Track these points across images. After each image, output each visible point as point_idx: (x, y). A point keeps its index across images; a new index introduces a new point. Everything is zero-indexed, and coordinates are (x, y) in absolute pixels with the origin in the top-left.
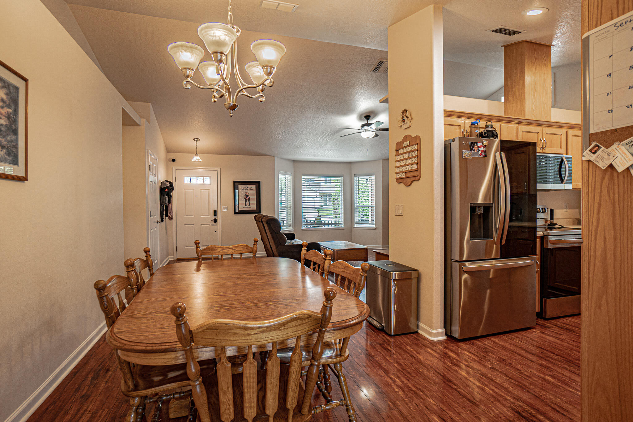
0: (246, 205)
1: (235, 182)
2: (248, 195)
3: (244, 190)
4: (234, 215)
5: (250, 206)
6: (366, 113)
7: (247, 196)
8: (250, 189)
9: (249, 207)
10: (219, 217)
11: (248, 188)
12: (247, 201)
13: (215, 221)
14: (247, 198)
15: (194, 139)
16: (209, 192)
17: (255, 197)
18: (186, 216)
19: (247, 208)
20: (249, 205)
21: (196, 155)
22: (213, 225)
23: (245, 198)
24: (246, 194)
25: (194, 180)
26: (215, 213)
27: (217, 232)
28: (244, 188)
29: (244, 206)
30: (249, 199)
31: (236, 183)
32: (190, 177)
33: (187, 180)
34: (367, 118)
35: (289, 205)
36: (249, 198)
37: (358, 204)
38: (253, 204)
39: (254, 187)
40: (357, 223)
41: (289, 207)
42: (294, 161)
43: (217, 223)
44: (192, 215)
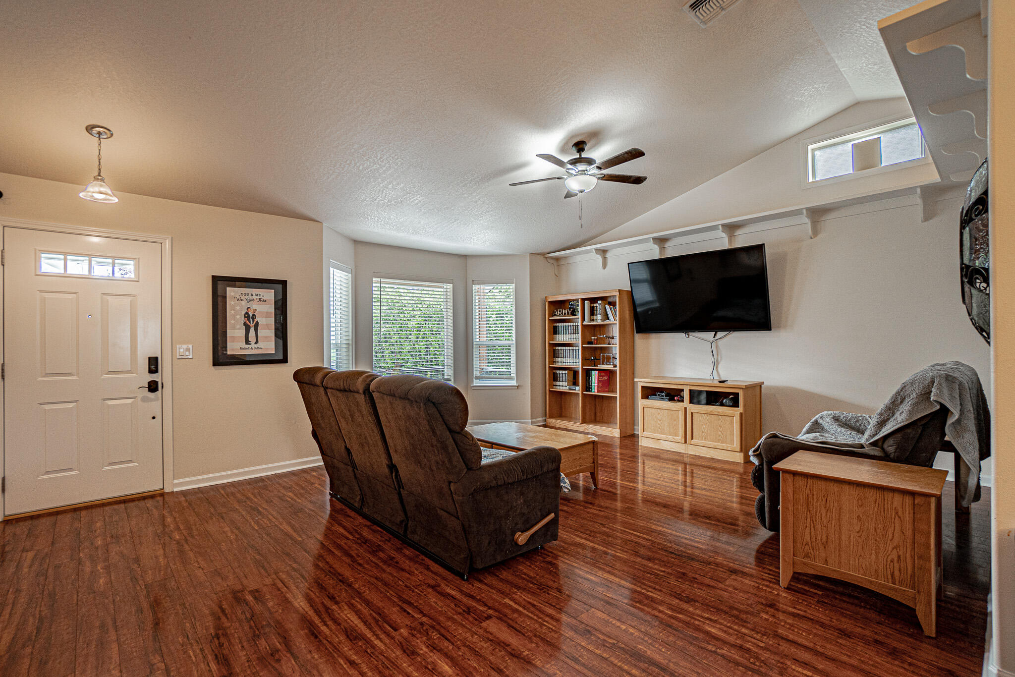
0: (247, 342)
1: (215, 279)
2: (254, 315)
3: (243, 303)
4: (213, 367)
5: (259, 345)
6: (581, 134)
7: (250, 318)
8: (260, 300)
9: (256, 346)
10: (165, 376)
11: (255, 297)
12: (252, 331)
13: (153, 387)
14: (252, 325)
15: (90, 129)
16: (133, 306)
17: (272, 321)
18: (47, 375)
19: (251, 350)
20: (257, 342)
21: (96, 179)
22: (145, 399)
23: (245, 324)
24: (247, 313)
25: (77, 267)
26: (154, 364)
27: (159, 418)
28: (243, 297)
29: (244, 345)
30: (256, 326)
31: (220, 285)
32: (65, 254)
33: (51, 265)
34: (581, 146)
35: (345, 342)
36: (257, 324)
37: (478, 340)
38: (266, 338)
39: (269, 295)
40: (477, 378)
41: (345, 346)
42: (356, 242)
43: (159, 393)
44: (70, 374)
